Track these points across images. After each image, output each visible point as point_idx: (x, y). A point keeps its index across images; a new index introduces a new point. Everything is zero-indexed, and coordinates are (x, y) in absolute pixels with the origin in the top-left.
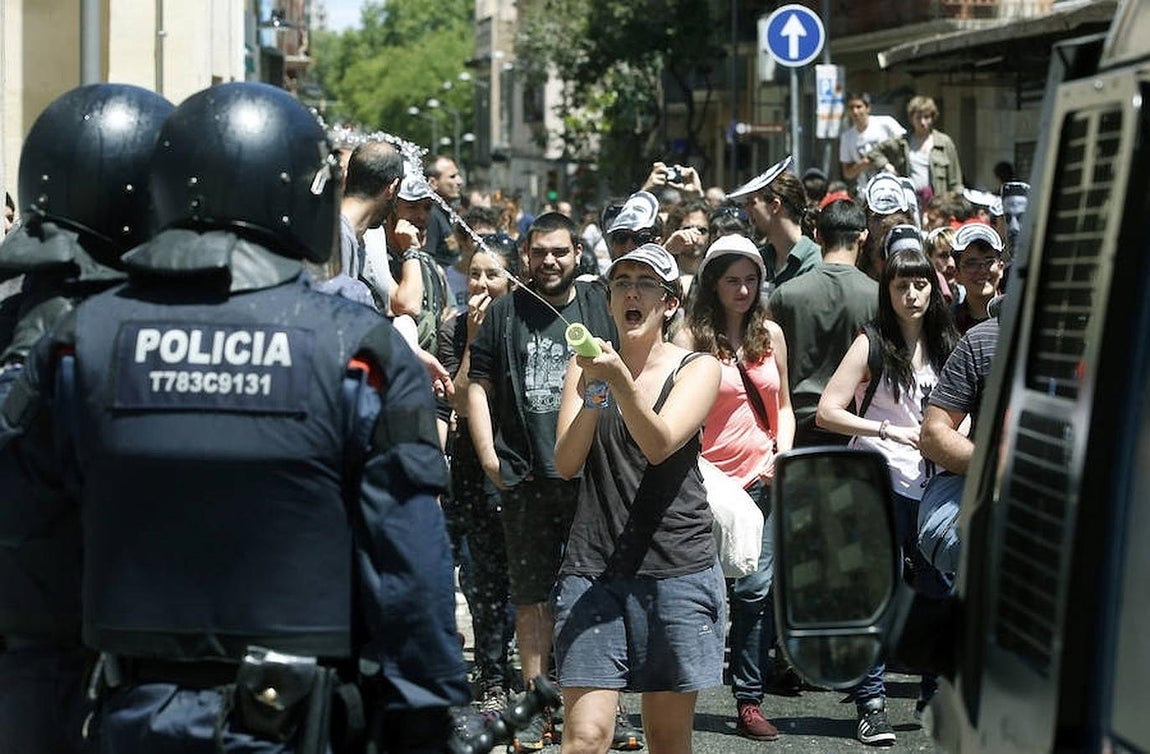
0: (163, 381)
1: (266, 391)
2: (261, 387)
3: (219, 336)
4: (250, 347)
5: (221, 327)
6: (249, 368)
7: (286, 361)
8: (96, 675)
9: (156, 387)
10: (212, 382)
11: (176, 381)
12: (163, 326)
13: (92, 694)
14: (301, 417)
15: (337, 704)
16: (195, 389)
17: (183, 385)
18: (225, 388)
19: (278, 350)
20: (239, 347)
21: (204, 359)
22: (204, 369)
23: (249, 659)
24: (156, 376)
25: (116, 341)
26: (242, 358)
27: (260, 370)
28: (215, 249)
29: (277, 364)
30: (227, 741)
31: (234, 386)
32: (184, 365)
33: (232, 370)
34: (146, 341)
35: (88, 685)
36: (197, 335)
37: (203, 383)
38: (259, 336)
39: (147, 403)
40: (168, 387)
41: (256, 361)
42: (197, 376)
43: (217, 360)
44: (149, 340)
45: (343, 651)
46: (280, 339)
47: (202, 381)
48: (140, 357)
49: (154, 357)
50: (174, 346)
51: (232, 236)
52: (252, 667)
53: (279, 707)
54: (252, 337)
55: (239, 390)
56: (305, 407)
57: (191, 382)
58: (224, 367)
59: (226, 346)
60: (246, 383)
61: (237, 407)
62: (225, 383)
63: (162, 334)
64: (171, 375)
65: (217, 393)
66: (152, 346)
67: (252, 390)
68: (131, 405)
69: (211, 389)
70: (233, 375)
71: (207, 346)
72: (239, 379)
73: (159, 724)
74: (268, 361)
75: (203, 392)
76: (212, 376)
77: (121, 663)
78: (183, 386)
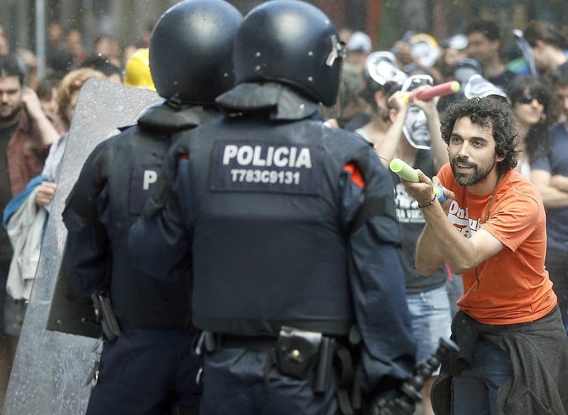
0: (239, 175)
1: (297, 181)
2: (294, 180)
3: (271, 150)
4: (288, 156)
5: (271, 145)
6: (287, 168)
7: (308, 164)
8: (201, 340)
9: (235, 178)
10: (266, 176)
11: (246, 176)
12: (239, 144)
13: (198, 351)
14: (316, 196)
15: (336, 362)
16: (257, 180)
18: (273, 180)
19: (304, 158)
20: (282, 156)
21: (262, 163)
22: (262, 169)
23: (283, 333)
24: (235, 172)
25: (212, 152)
26: (283, 163)
27: (294, 170)
28: (268, 94)
29: (303, 166)
30: (272, 380)
31: (278, 179)
32: (250, 167)
33: (278, 169)
34: (230, 152)
35: (195, 346)
36: (258, 149)
37: (261, 177)
38: (294, 150)
39: (229, 188)
40: (241, 179)
41: (292, 164)
42: (258, 172)
43: (269, 163)
44: (231, 151)
45: (340, 331)
46: (305, 152)
47: (261, 175)
48: (226, 161)
49: (234, 163)
50: (245, 155)
51: (279, 87)
52: (284, 338)
53: (300, 360)
54: (290, 150)
55: (281, 181)
56: (319, 191)
57: (255, 176)
58: (273, 168)
59: (275, 155)
60: (285, 177)
61: (279, 190)
62: (273, 177)
63: (239, 148)
64: (243, 172)
65: (269, 183)
66: (233, 155)
67: (289, 181)
68: (221, 189)
69: (265, 180)
70: (278, 172)
71: (264, 156)
72: (281, 174)
73: (234, 370)
74: (298, 165)
75: (261, 182)
76: (266, 173)
77: (215, 336)
78: (250, 179)
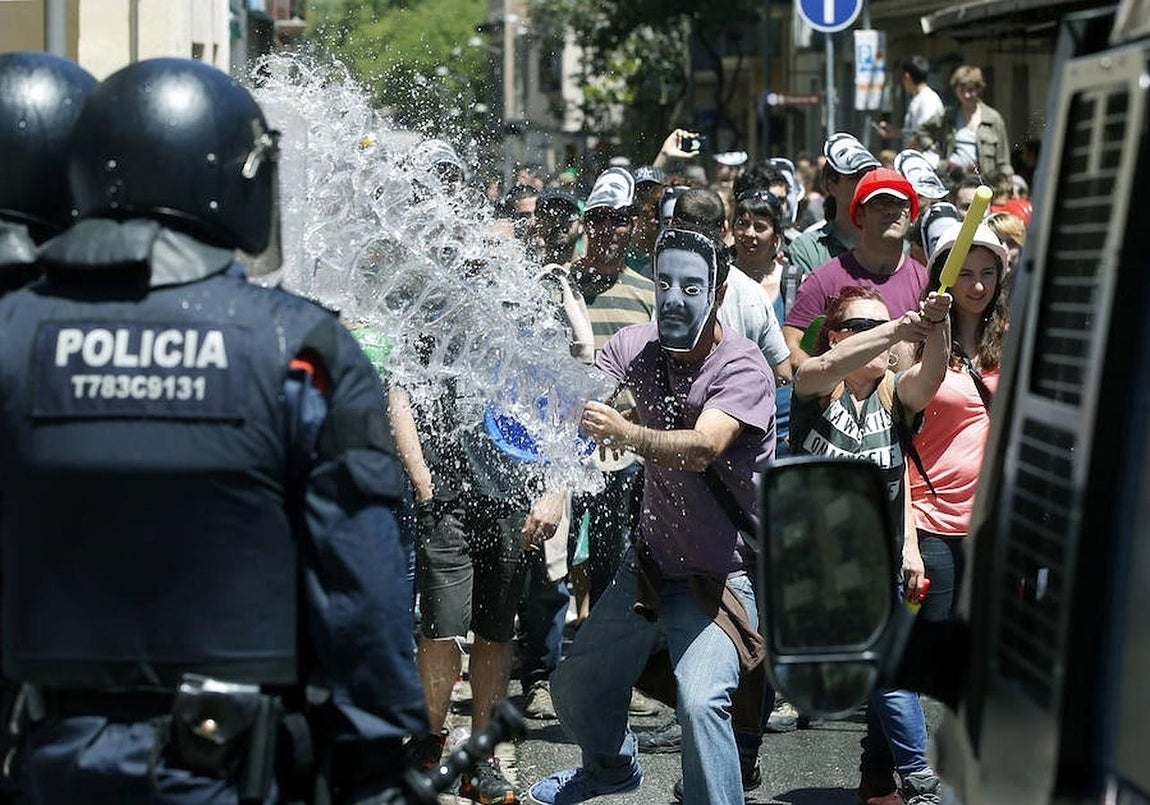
0: (87, 386)
1: (200, 395)
2: (194, 391)
3: (148, 336)
4: (181, 348)
5: (149, 326)
6: (180, 370)
7: (221, 361)
8: (19, 707)
9: (79, 392)
10: (141, 387)
11: (100, 387)
12: (86, 326)
13: (14, 728)
14: (239, 423)
15: (283, 737)
16: (122, 395)
17: (108, 390)
18: (155, 394)
19: (213, 350)
20: (170, 348)
21: (131, 361)
22: (132, 372)
23: (186, 688)
24: (79, 381)
25: (35, 343)
26: (172, 360)
27: (194, 373)
28: (136, 238)
29: (212, 365)
30: (162, 778)
31: (165, 391)
32: (109, 369)
33: (162, 373)
34: (68, 342)
35: (8, 719)
36: (123, 335)
37: (131, 387)
38: (192, 336)
39: (69, 411)
40: (92, 393)
41: (189, 362)
42: (124, 380)
43: (145, 362)
44: (71, 341)
45: (288, 678)
46: (215, 338)
47: (130, 385)
48: (62, 359)
49: (77, 362)
50: (98, 348)
51: (154, 225)
52: (189, 697)
53: (219, 740)
54: (184, 336)
55: (170, 394)
56: (242, 411)
57: (118, 386)
58: (154, 370)
59: (156, 346)
60: (178, 388)
61: (168, 413)
62: (155, 387)
63: (85, 333)
64: (95, 380)
65: (146, 398)
66: (74, 348)
67: (185, 395)
68: (53, 413)
69: (139, 394)
70: (164, 378)
71: (134, 348)
72: (170, 382)
73: (88, 759)
74: (202, 363)
75: (130, 398)
76: (140, 380)
77: (46, 695)
78: (108, 392)
